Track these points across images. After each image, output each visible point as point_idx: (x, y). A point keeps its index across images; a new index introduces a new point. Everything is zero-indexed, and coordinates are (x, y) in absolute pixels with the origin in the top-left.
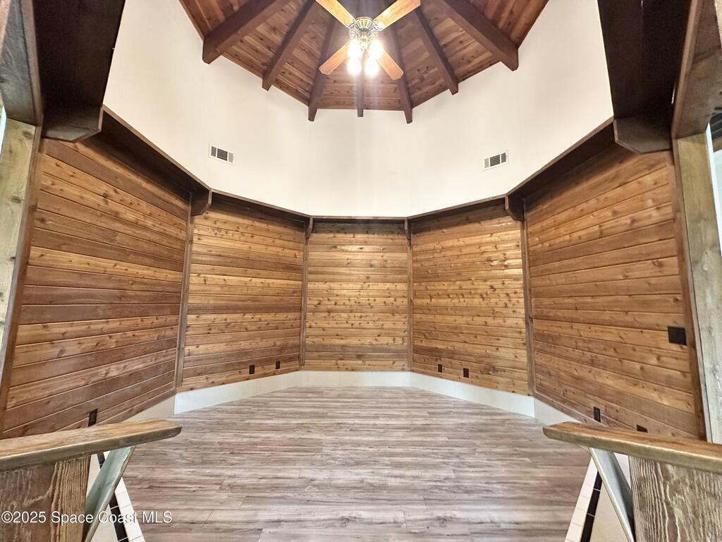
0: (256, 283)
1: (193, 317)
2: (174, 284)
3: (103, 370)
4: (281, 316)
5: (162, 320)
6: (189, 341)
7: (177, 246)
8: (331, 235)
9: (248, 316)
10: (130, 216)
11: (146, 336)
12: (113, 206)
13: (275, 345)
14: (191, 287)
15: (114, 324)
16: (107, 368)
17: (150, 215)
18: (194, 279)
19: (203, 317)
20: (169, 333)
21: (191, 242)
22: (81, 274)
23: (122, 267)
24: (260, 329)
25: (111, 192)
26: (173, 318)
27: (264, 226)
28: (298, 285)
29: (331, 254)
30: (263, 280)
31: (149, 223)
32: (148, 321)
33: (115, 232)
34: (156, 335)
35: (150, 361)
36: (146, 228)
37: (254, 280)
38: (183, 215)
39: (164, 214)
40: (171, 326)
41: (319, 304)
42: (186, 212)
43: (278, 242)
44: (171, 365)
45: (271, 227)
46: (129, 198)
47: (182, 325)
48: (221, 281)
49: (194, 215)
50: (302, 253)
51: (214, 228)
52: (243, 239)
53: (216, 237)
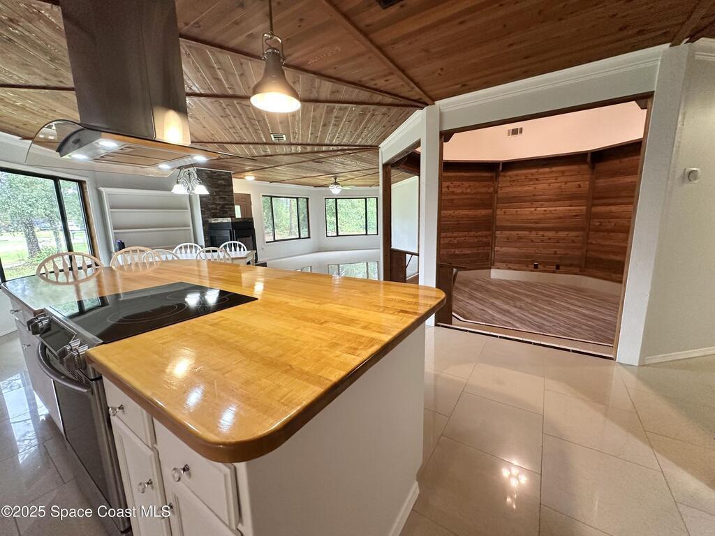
0: (540, 211)
1: (498, 232)
2: (486, 216)
4: (562, 234)
5: (480, 233)
6: (497, 244)
7: (487, 196)
8: (617, 161)
11: (471, 240)
13: (555, 253)
14: (498, 217)
15: (456, 234)
17: (470, 186)
18: (499, 212)
19: (504, 232)
20: (485, 240)
21: (497, 192)
23: (457, 212)
24: (542, 241)
25: (450, 184)
26: (487, 233)
27: (547, 170)
28: (581, 210)
29: (616, 179)
30: (546, 209)
31: (469, 190)
32: (472, 233)
33: (453, 200)
34: (476, 240)
35: (475, 251)
36: (466, 194)
37: (538, 209)
38: (491, 179)
39: (477, 184)
40: (486, 236)
41: (600, 225)
42: (492, 177)
43: (563, 179)
44: (488, 255)
45: (554, 169)
46: (458, 183)
47: (494, 237)
48: (515, 213)
49: (497, 177)
50: (587, 183)
51: (510, 181)
52: (531, 183)
53: (512, 186)
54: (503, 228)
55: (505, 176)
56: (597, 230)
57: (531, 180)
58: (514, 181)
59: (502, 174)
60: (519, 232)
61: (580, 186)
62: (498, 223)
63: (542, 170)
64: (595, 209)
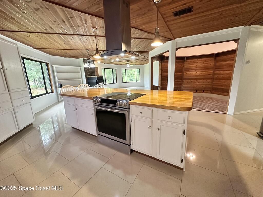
0: (198, 73)
2: (180, 75)
4: (205, 80)
5: (178, 80)
6: (184, 84)
7: (181, 68)
8: (223, 57)
9: (196, 80)
14: (184, 75)
18: (184, 73)
21: (184, 67)
28: (211, 72)
30: (200, 72)
38: (182, 62)
40: (180, 81)
41: (217, 77)
43: (205, 62)
45: (203, 59)
47: (183, 81)
48: (190, 73)
49: (184, 62)
50: (213, 64)
53: (189, 65)
54: (185, 79)
55: (187, 62)
56: (216, 79)
57: (195, 63)
58: (190, 63)
60: (191, 80)
61: (211, 65)
62: (184, 77)
63: (199, 59)
64: (216, 72)
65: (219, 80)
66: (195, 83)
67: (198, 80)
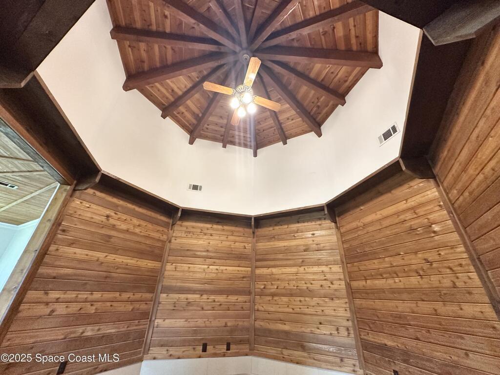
0: (212, 270)
1: (164, 295)
2: (152, 270)
3: (80, 330)
4: (233, 298)
5: (138, 296)
6: (159, 315)
7: (159, 244)
8: (271, 229)
9: (205, 296)
10: (124, 227)
11: (121, 307)
12: (112, 221)
13: (226, 326)
14: (166, 273)
15: (97, 295)
16: (84, 328)
17: (139, 226)
18: (169, 267)
19: (171, 295)
20: (143, 307)
21: (170, 242)
22: (80, 261)
23: (111, 257)
24: (213, 309)
25: (113, 214)
26: (148, 296)
27: (220, 227)
28: (247, 271)
29: (272, 243)
30: (218, 267)
31: (137, 230)
32: (125, 296)
33: (110, 237)
34: (131, 308)
35: (123, 328)
36: (134, 234)
37: (211, 267)
38: (166, 225)
39: (150, 225)
40: (146, 301)
41: (264, 288)
42: (168, 223)
43: (231, 238)
44: (141, 335)
45: (226, 228)
46: (124, 217)
47: (155, 301)
48: (186, 269)
49: (173, 225)
50: (250, 245)
51: (186, 232)
52: (205, 237)
53: (186, 237)
54: (168, 290)
55: (181, 226)
56: (262, 294)
57: (205, 234)
58: (190, 232)
59: (179, 223)
60: (189, 296)
61: (245, 248)
62: (166, 282)
63: (215, 226)
64: (258, 271)
65: (270, 298)
66: (203, 309)
67: (212, 297)
